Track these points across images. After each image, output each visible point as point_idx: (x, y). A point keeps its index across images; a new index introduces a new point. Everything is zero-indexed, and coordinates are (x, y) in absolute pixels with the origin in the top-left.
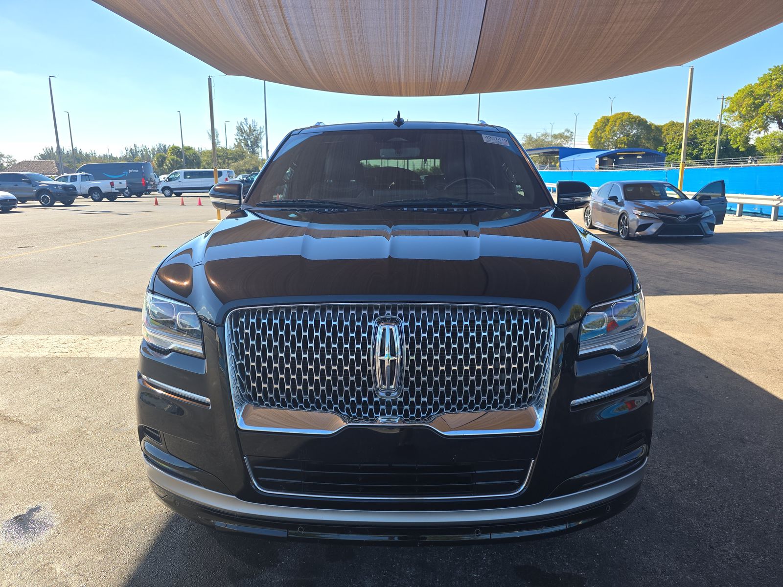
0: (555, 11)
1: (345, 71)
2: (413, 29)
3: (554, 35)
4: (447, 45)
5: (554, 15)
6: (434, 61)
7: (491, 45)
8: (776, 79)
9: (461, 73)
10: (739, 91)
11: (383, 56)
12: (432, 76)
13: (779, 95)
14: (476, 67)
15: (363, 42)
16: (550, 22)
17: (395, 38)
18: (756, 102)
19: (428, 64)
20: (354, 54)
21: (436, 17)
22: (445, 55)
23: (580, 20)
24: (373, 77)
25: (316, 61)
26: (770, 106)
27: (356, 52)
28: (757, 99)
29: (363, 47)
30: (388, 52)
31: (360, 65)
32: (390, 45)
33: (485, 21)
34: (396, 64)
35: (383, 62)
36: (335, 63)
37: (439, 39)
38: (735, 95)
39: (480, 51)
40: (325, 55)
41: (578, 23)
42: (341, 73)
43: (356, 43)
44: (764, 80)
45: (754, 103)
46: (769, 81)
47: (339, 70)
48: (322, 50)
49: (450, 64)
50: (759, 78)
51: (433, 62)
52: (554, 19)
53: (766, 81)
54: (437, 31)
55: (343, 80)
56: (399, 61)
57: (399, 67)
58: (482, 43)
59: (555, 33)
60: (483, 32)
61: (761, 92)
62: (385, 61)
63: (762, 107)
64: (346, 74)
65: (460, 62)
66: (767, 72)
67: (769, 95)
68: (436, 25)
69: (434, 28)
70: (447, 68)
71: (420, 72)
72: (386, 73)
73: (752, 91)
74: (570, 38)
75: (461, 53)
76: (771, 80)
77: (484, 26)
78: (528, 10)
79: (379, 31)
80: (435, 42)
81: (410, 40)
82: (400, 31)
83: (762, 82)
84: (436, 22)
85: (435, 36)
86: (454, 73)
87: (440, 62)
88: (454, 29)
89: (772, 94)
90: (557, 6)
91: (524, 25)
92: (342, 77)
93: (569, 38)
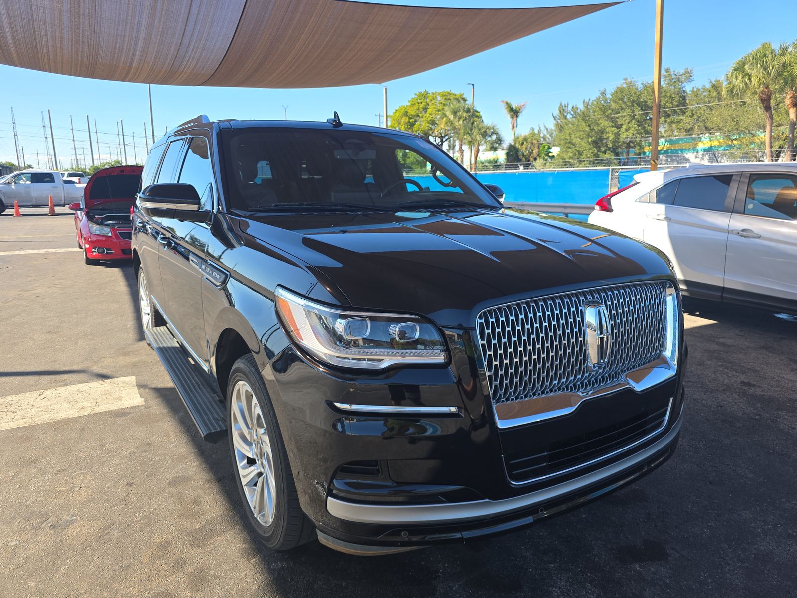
0: (313, 19)
1: (58, 45)
2: (162, 12)
3: (307, 42)
4: (198, 35)
5: (310, 22)
6: (180, 50)
7: (245, 42)
8: (422, 103)
9: (207, 66)
10: (396, 110)
11: (117, 35)
12: (172, 65)
13: (426, 117)
14: (225, 62)
15: (94, 16)
16: (306, 28)
17: (137, 18)
18: (411, 120)
19: (172, 52)
20: (78, 28)
21: (191, 4)
22: (194, 45)
23: (332, 31)
24: (97, 58)
25: (18, 29)
26: (421, 125)
27: (81, 26)
28: (411, 118)
29: (93, 22)
30: (125, 32)
31: (83, 42)
32: (129, 25)
33: (243, 16)
34: (132, 47)
35: (116, 43)
36: (46, 35)
37: (190, 27)
38: (393, 114)
39: (233, 46)
40: (35, 23)
41: (331, 33)
42: (51, 49)
43: (83, 15)
44: (413, 103)
45: (409, 122)
46: (417, 104)
47: (50, 44)
48: (32, 17)
49: (197, 55)
50: (409, 101)
51: (178, 50)
52: (311, 26)
53: (414, 104)
54: (189, 17)
55: (51, 57)
56: (136, 44)
57: (135, 51)
58: (237, 38)
59: (309, 39)
60: (239, 27)
61: (413, 113)
62: (118, 41)
63: (415, 126)
64: (59, 50)
65: (209, 54)
66: (414, 96)
67: (419, 116)
68: (189, 12)
69: (187, 15)
70: (193, 59)
71: (159, 59)
72: (116, 55)
73: (406, 111)
74: (322, 47)
75: (213, 46)
76: (419, 103)
77: (241, 21)
78: (288, 13)
79: (118, 7)
80: (185, 29)
81: (156, 22)
82: (146, 11)
83: (412, 104)
84: (190, 9)
85: (186, 24)
86: (199, 64)
87: (187, 52)
88: (209, 20)
89: (421, 115)
90: (315, 14)
91: (281, 28)
92: (51, 53)
93: (320, 47)
